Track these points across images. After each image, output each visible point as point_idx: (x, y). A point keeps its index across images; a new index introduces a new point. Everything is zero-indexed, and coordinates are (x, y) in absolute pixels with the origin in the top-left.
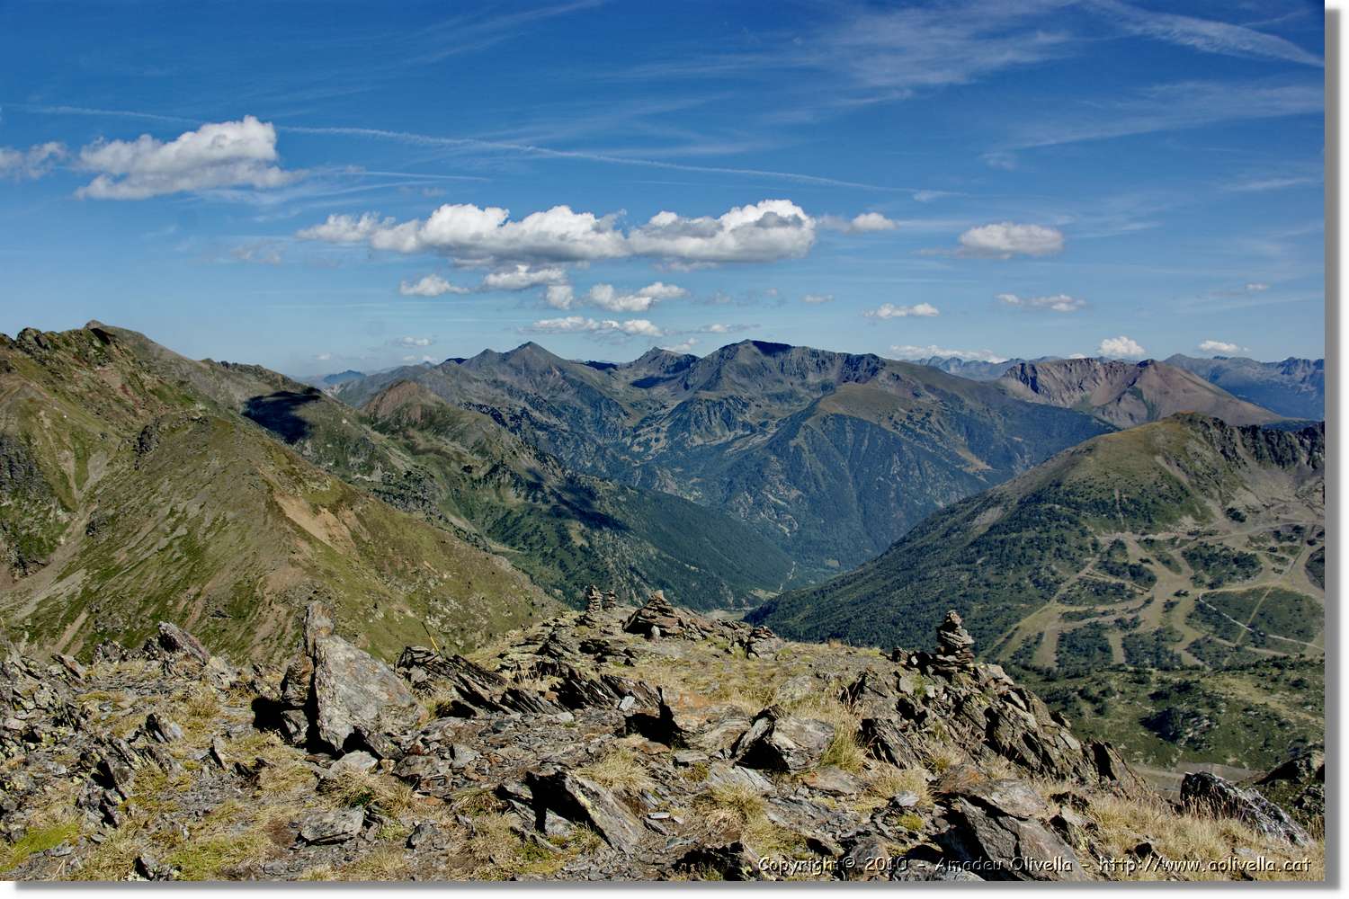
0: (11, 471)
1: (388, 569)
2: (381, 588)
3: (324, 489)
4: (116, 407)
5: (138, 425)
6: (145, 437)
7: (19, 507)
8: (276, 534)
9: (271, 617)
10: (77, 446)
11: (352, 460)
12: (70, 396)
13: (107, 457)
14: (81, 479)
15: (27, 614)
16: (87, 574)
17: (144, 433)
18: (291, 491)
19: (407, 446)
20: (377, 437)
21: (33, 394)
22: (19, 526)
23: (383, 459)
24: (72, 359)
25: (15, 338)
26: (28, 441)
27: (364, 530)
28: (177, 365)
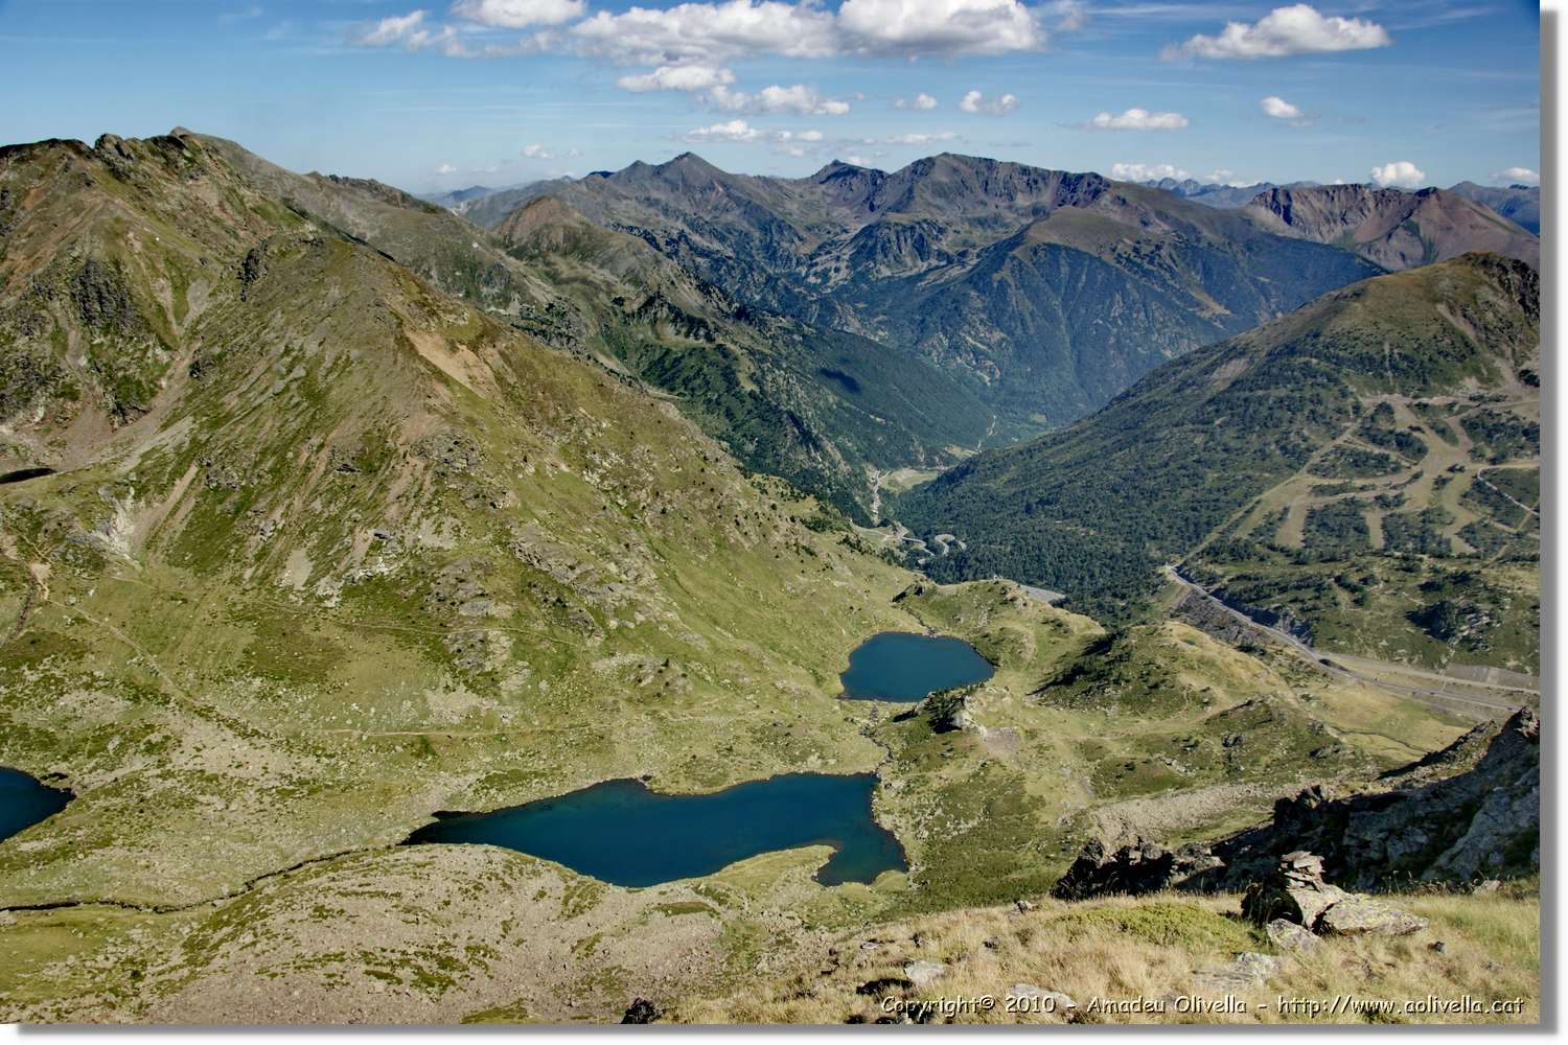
0: (101, 303)
1: (538, 417)
2: (530, 439)
3: (461, 323)
4: (214, 229)
5: (241, 249)
6: (251, 262)
7: (113, 344)
8: (409, 376)
9: (406, 472)
10: (174, 274)
11: (485, 290)
12: (161, 215)
13: (209, 287)
14: (180, 314)
15: (131, 467)
16: (194, 422)
17: (250, 257)
18: (424, 325)
19: (547, 274)
20: (513, 264)
21: (119, 213)
22: (115, 367)
23: (520, 289)
24: (159, 172)
25: (92, 146)
26: (118, 268)
27: (510, 370)
28: (279, 179)
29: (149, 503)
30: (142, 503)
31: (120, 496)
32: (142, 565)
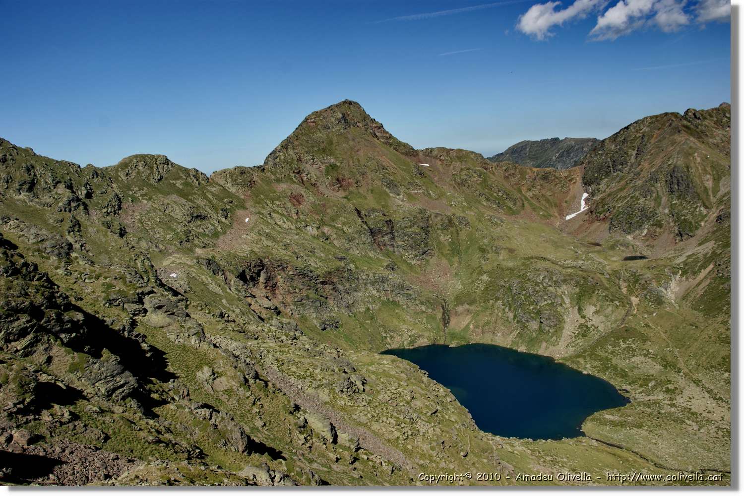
29: (687, 279)
30: (684, 278)
31: (675, 273)
32: (679, 306)
